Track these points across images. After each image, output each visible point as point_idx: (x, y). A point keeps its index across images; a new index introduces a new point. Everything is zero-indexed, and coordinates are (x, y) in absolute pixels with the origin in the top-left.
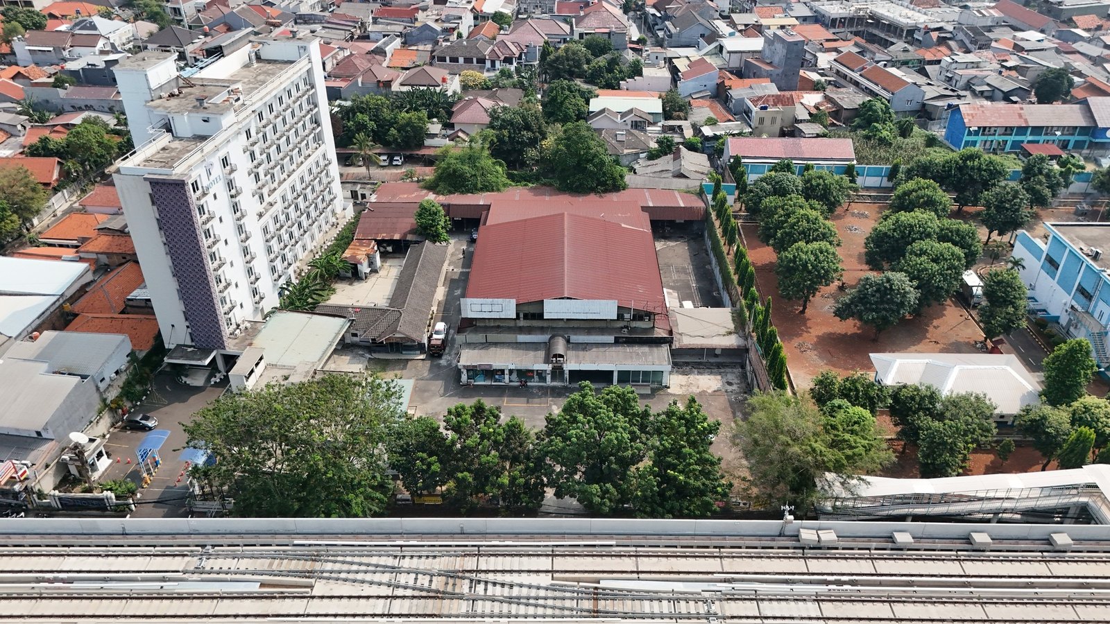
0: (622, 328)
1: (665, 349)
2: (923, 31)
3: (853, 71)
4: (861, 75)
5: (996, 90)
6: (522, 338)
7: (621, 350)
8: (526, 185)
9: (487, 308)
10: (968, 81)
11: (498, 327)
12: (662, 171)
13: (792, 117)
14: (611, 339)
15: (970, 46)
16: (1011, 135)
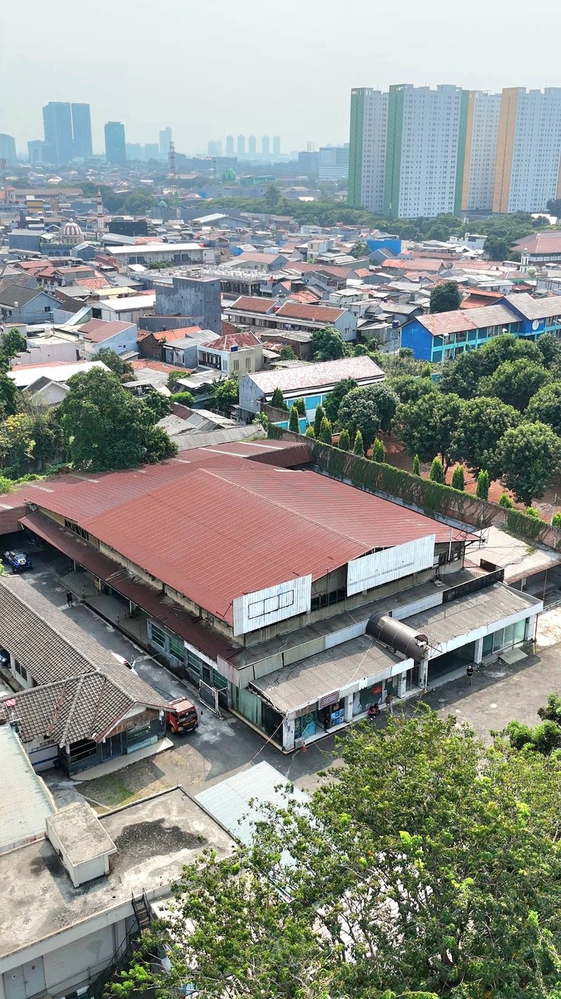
0: (431, 581)
1: (501, 590)
2: (270, 285)
3: (265, 313)
4: (277, 315)
5: (396, 315)
6: (333, 639)
7: (457, 611)
8: (33, 479)
9: (272, 605)
10: (366, 312)
11: (279, 638)
12: (183, 431)
13: (260, 357)
14: (437, 598)
15: (328, 288)
16: (465, 340)
